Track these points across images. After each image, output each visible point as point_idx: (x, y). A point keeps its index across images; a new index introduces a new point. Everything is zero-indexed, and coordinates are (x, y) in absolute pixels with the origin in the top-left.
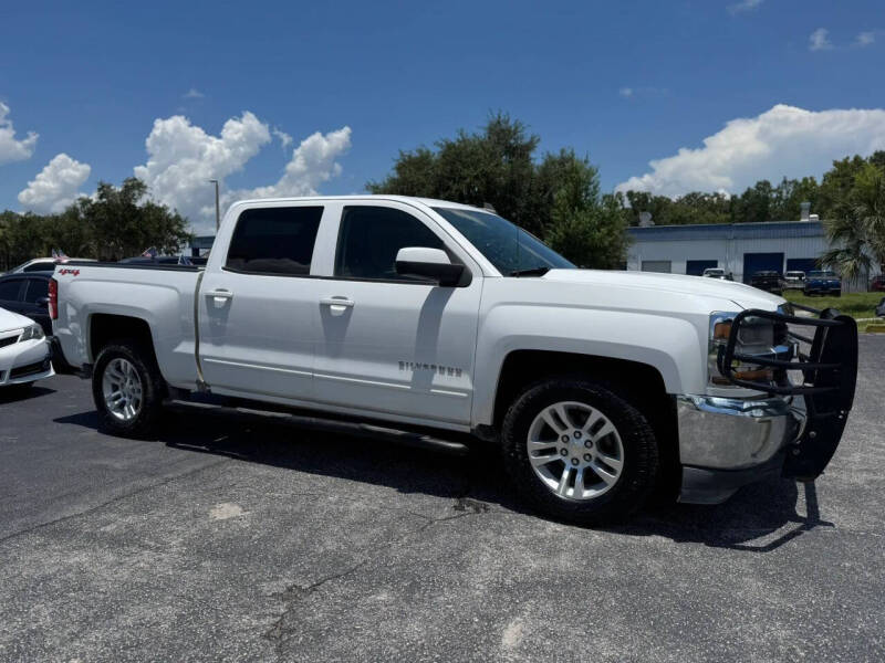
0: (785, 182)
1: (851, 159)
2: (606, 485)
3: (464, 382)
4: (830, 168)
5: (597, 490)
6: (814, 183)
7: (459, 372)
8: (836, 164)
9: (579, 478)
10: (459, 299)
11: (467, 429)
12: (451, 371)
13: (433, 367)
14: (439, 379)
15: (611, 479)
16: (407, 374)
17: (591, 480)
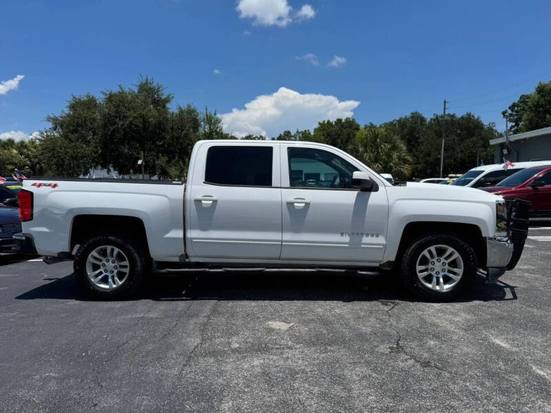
0: (298, 132)
1: (326, 122)
2: (455, 281)
3: (381, 240)
4: (317, 126)
5: (450, 284)
6: (309, 134)
7: (377, 236)
8: (320, 124)
9: (441, 280)
10: (374, 198)
11: (377, 265)
12: (372, 235)
13: (362, 234)
14: (366, 240)
15: (457, 278)
16: (346, 239)
17: (447, 280)
